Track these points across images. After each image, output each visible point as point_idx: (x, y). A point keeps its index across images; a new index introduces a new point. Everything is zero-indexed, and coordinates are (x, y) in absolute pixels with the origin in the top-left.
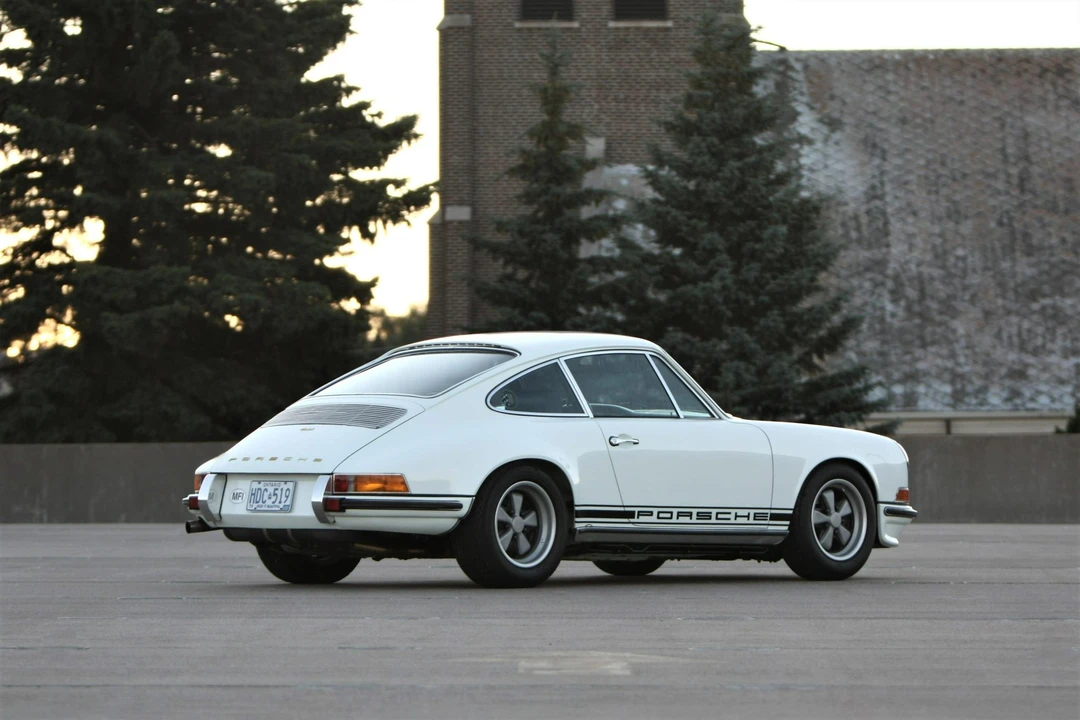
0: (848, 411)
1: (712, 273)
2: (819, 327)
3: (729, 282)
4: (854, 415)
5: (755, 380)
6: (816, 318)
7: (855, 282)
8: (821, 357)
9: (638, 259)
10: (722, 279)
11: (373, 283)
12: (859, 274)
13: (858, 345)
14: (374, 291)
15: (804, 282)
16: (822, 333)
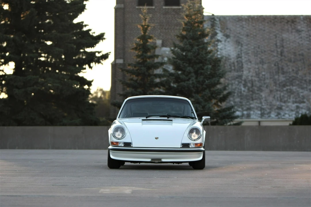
0: (228, 119)
1: (189, 79)
2: (220, 95)
3: (194, 81)
4: (230, 120)
5: (202, 109)
6: (220, 92)
7: (233, 82)
8: (221, 103)
9: (168, 75)
10: (192, 80)
11: (92, 81)
12: (234, 79)
13: (234, 100)
14: (92, 83)
15: (216, 82)
16: (221, 96)
